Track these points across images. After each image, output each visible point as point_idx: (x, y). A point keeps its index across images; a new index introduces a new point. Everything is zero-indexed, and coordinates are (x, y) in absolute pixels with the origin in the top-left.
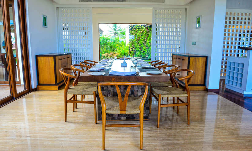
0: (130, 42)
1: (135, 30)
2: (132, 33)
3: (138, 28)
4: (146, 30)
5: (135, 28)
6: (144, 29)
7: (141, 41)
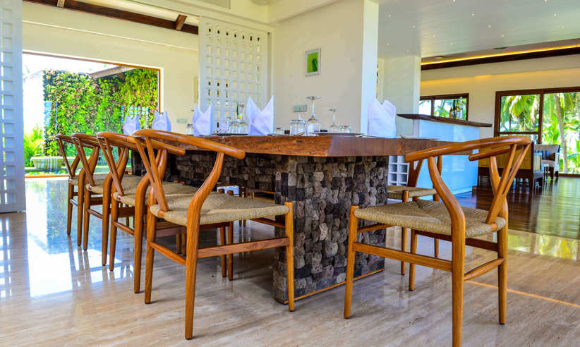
0: (46, 117)
1: (62, 85)
2: (52, 91)
3: (69, 79)
4: (93, 87)
5: (61, 80)
6: (87, 85)
7: (80, 117)
